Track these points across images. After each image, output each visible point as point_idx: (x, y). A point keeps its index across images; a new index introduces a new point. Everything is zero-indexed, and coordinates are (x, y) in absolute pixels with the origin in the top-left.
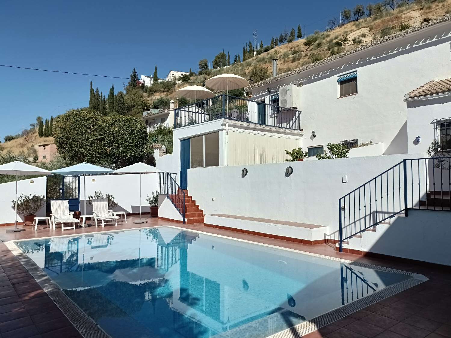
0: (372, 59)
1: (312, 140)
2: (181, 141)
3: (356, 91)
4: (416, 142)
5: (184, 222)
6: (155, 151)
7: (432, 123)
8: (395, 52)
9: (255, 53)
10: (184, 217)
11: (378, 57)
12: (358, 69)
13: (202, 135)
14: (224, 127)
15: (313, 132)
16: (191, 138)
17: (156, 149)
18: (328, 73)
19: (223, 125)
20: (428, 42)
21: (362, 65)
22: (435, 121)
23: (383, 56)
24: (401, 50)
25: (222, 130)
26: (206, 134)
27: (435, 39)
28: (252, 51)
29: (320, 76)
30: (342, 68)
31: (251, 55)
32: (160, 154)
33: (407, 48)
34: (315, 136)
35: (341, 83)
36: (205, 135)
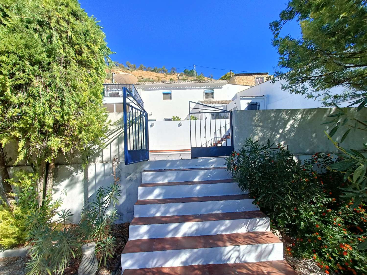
0: (177, 88)
1: (150, 116)
3: (171, 99)
4: (206, 118)
11: (179, 88)
12: (172, 90)
13: (113, 104)
15: (151, 113)
18: (158, 88)
21: (174, 89)
23: (182, 88)
26: (116, 104)
27: (198, 87)
29: (153, 89)
30: (164, 88)
34: (152, 115)
35: (164, 94)
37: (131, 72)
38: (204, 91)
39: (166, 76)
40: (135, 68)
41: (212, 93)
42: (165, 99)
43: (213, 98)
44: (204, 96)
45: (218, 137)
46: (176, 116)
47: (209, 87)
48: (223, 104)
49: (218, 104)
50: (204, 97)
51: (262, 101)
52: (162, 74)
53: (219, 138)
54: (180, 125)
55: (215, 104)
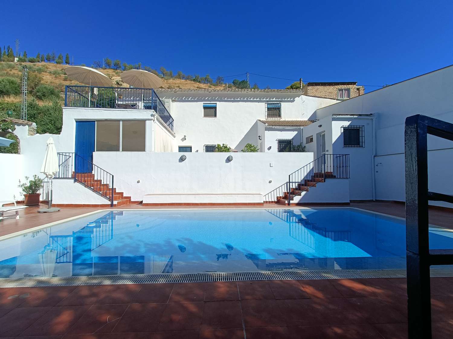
0: (226, 99)
1: (183, 141)
2: (76, 122)
3: (215, 116)
4: (270, 148)
5: (112, 205)
6: (16, 126)
7: (276, 140)
8: (239, 99)
9: (16, 59)
10: (111, 200)
11: (229, 99)
12: (218, 103)
13: (119, 121)
14: (153, 118)
15: (185, 136)
16: (98, 121)
17: (19, 125)
18: (196, 99)
19: (152, 115)
20: (255, 99)
21: (220, 101)
22: (278, 140)
23: (232, 99)
24: (242, 99)
25: (151, 120)
26: (124, 121)
27: (258, 99)
28: (11, 56)
29: (189, 99)
30: (206, 99)
31: (12, 59)
32: (28, 132)
33: (245, 99)
34: (185, 139)
35: (205, 108)
36: (122, 121)
37: (166, 81)
38: (266, 105)
39: (210, 87)
40: (171, 76)
41: (279, 109)
42: (206, 115)
43: (280, 116)
44: (266, 113)
45: (292, 182)
46: (223, 145)
47: (274, 99)
48: (297, 126)
49: (290, 126)
50: (266, 115)
51: (368, 124)
52: (205, 85)
53: (294, 184)
54: (229, 160)
55: (285, 126)
